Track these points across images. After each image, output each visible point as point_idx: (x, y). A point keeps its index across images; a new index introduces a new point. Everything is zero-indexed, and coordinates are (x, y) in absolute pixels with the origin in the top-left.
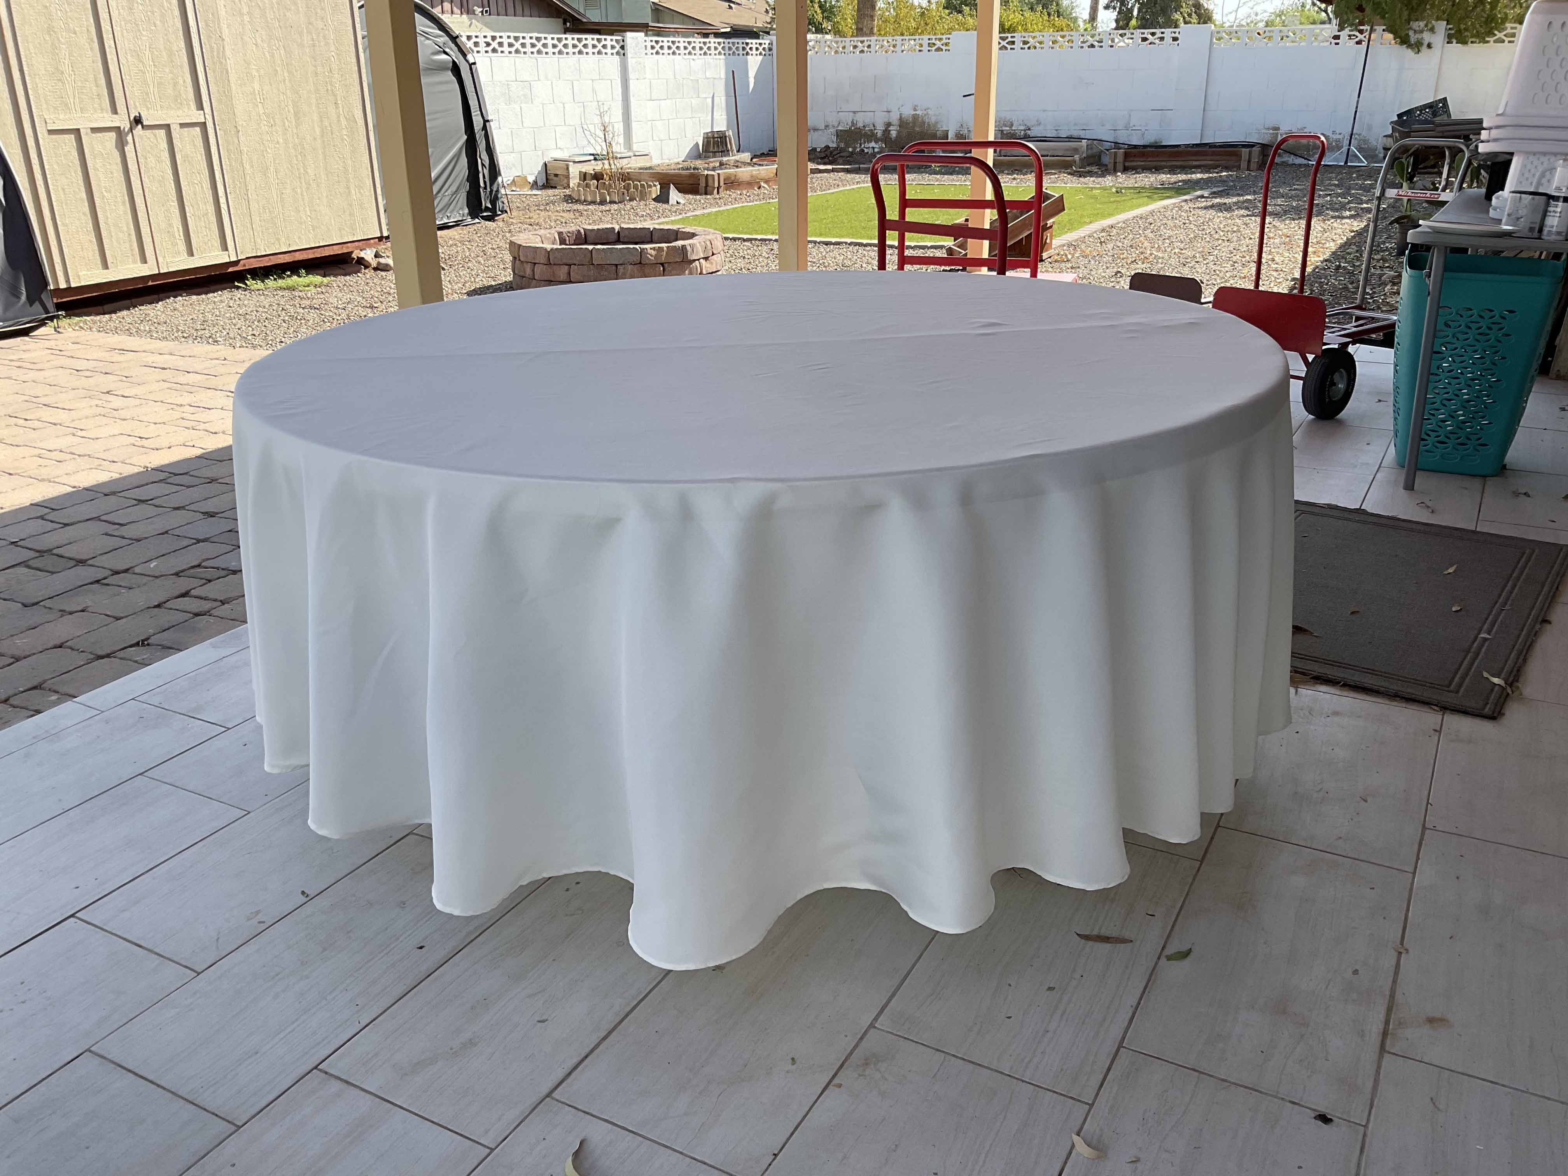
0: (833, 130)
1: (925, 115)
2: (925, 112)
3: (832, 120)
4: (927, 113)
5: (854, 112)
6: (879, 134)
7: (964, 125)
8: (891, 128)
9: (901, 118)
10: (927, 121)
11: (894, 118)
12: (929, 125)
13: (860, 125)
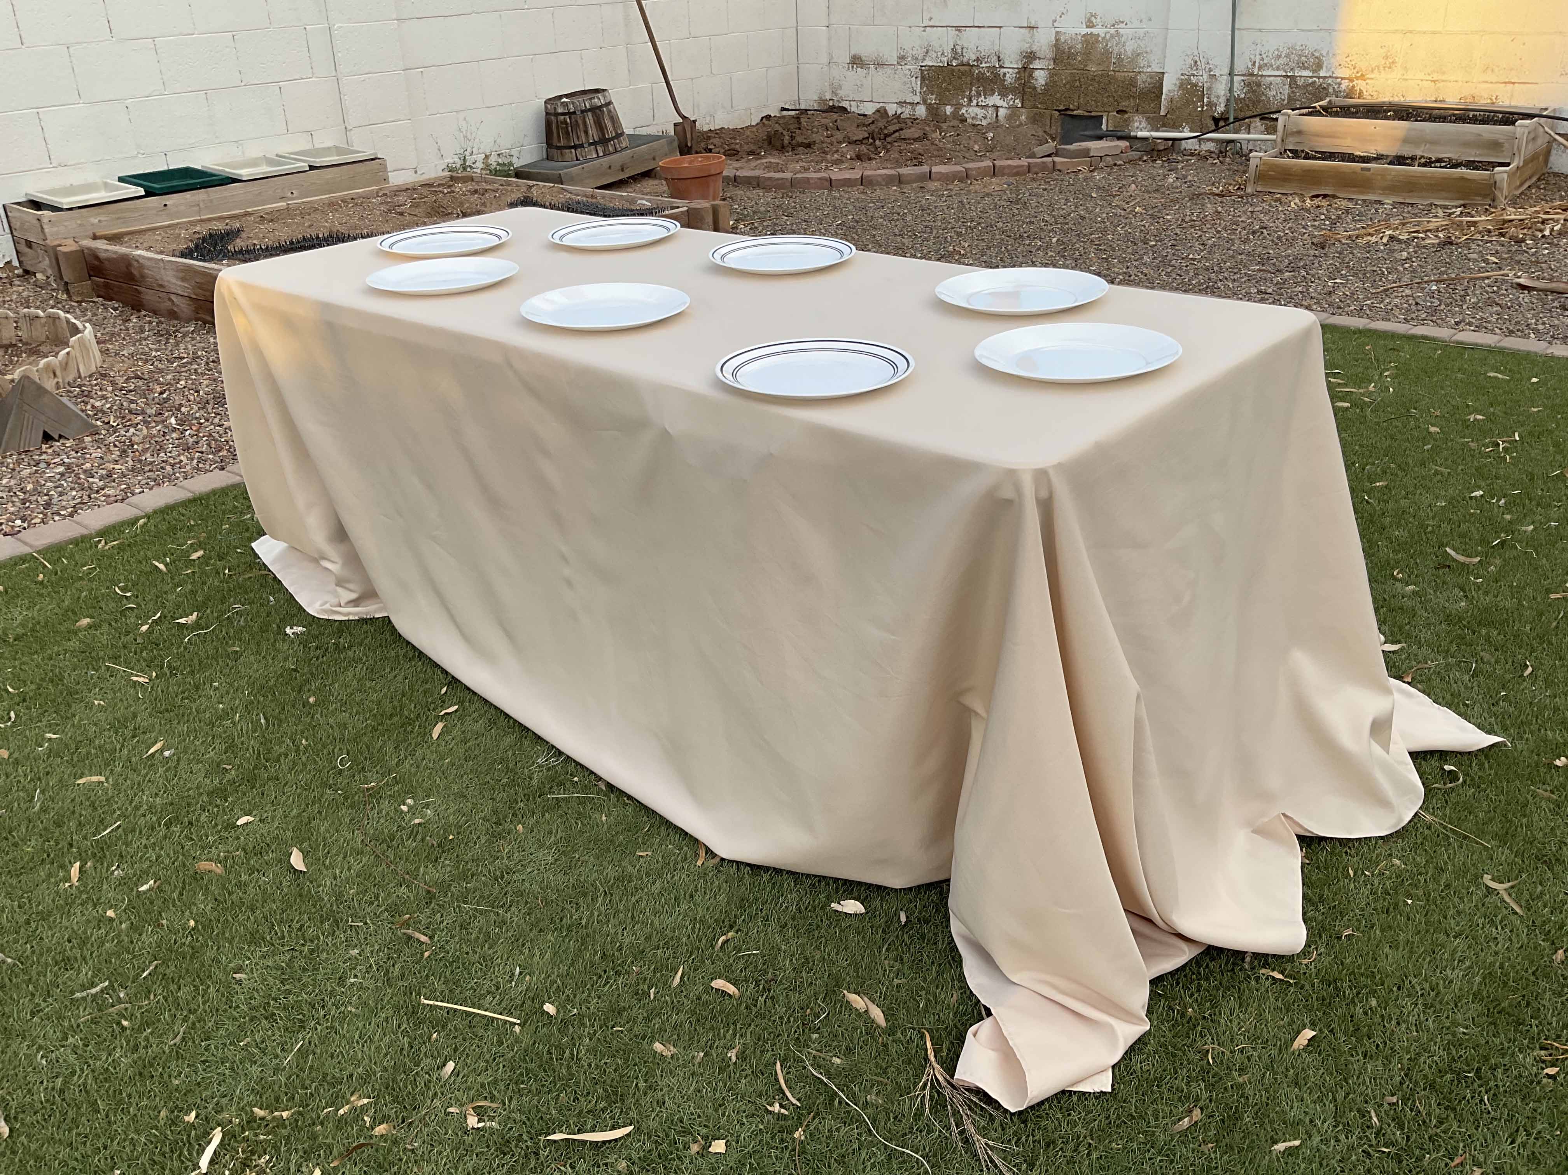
0: (914, 68)
1: (1112, 36)
2: (1112, 31)
3: (913, 42)
4: (1118, 33)
5: (958, 28)
6: (1010, 77)
7: (1202, 65)
8: (1036, 64)
9: (1057, 45)
10: (1116, 50)
11: (1043, 41)
12: (1120, 59)
13: (970, 56)
